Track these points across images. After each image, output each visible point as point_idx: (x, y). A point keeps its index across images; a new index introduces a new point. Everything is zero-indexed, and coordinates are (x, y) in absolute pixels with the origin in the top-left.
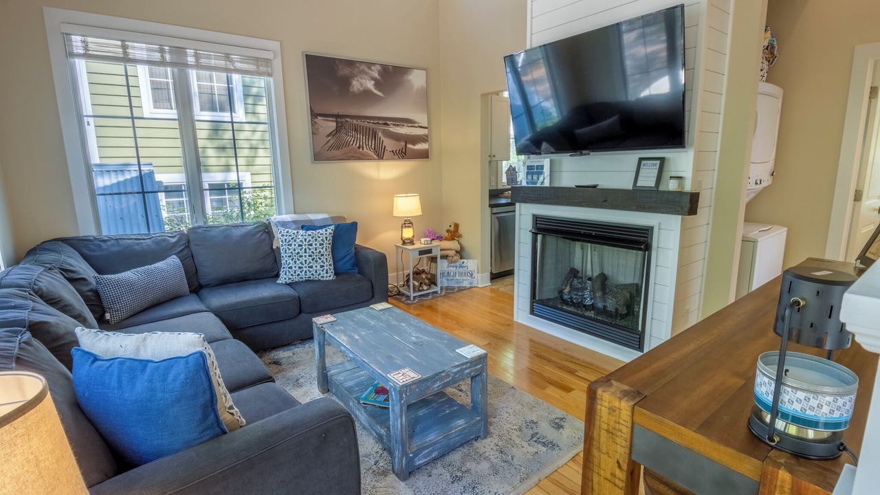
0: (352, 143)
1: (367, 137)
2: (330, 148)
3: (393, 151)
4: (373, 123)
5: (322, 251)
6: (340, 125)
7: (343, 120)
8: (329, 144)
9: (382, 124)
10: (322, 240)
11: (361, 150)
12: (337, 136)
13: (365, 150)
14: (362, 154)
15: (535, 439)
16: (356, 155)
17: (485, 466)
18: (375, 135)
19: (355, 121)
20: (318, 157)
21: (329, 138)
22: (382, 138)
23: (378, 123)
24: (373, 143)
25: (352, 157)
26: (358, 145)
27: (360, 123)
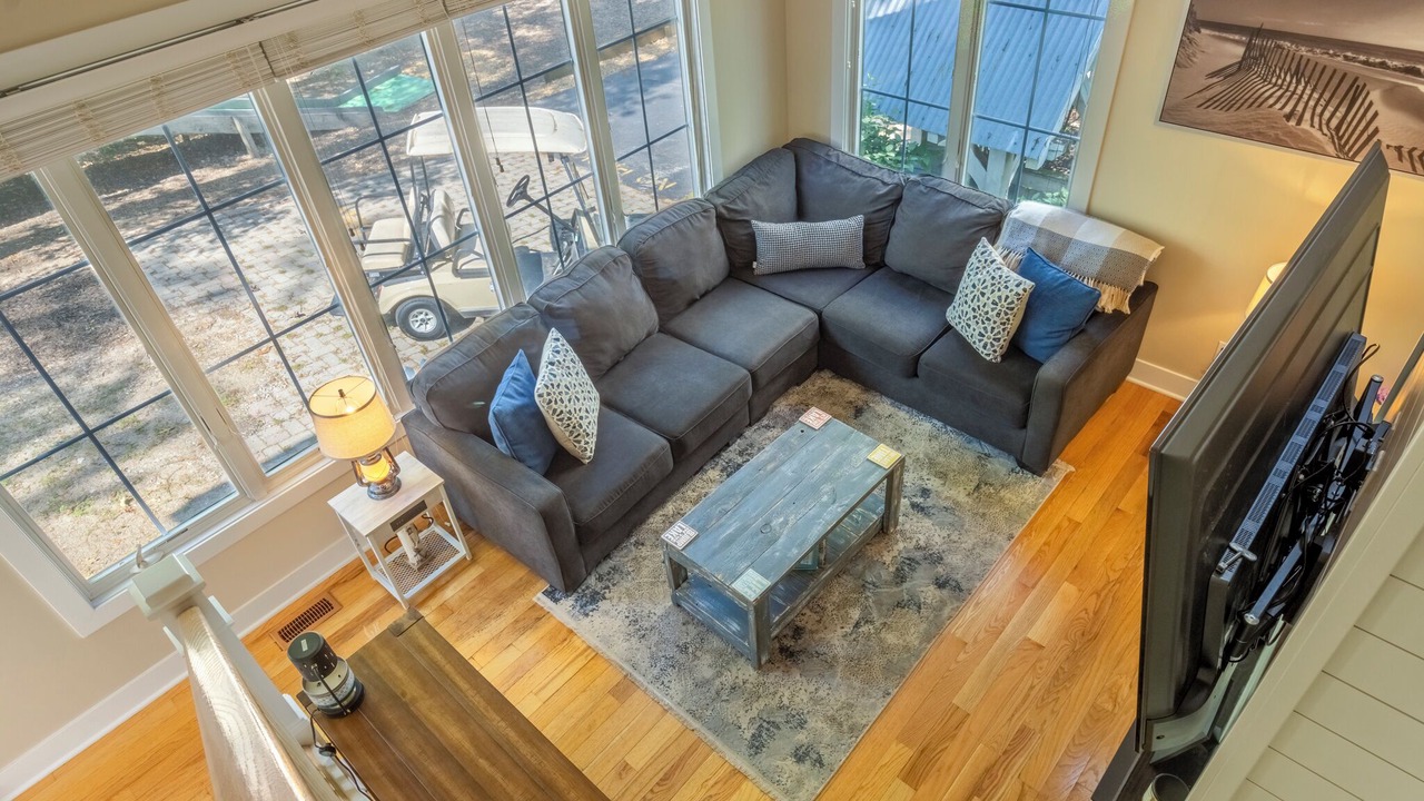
0: (1271, 101)
1: (1327, 95)
2: (1210, 103)
3: (1399, 149)
4: (1366, 63)
5: (990, 313)
6: (1255, 53)
7: (1270, 44)
8: (1208, 94)
9: (1396, 69)
10: (1000, 298)
11: (1292, 123)
12: (1238, 77)
13: (1305, 125)
14: (1290, 133)
15: (765, 724)
16: (1272, 133)
17: (708, 673)
18: (1356, 91)
19: (1303, 51)
20: (1171, 114)
21: (1215, 80)
22: (1378, 106)
23: (1383, 65)
24: (1339, 114)
25: (1259, 133)
26: (1288, 109)
27: (1319, 56)
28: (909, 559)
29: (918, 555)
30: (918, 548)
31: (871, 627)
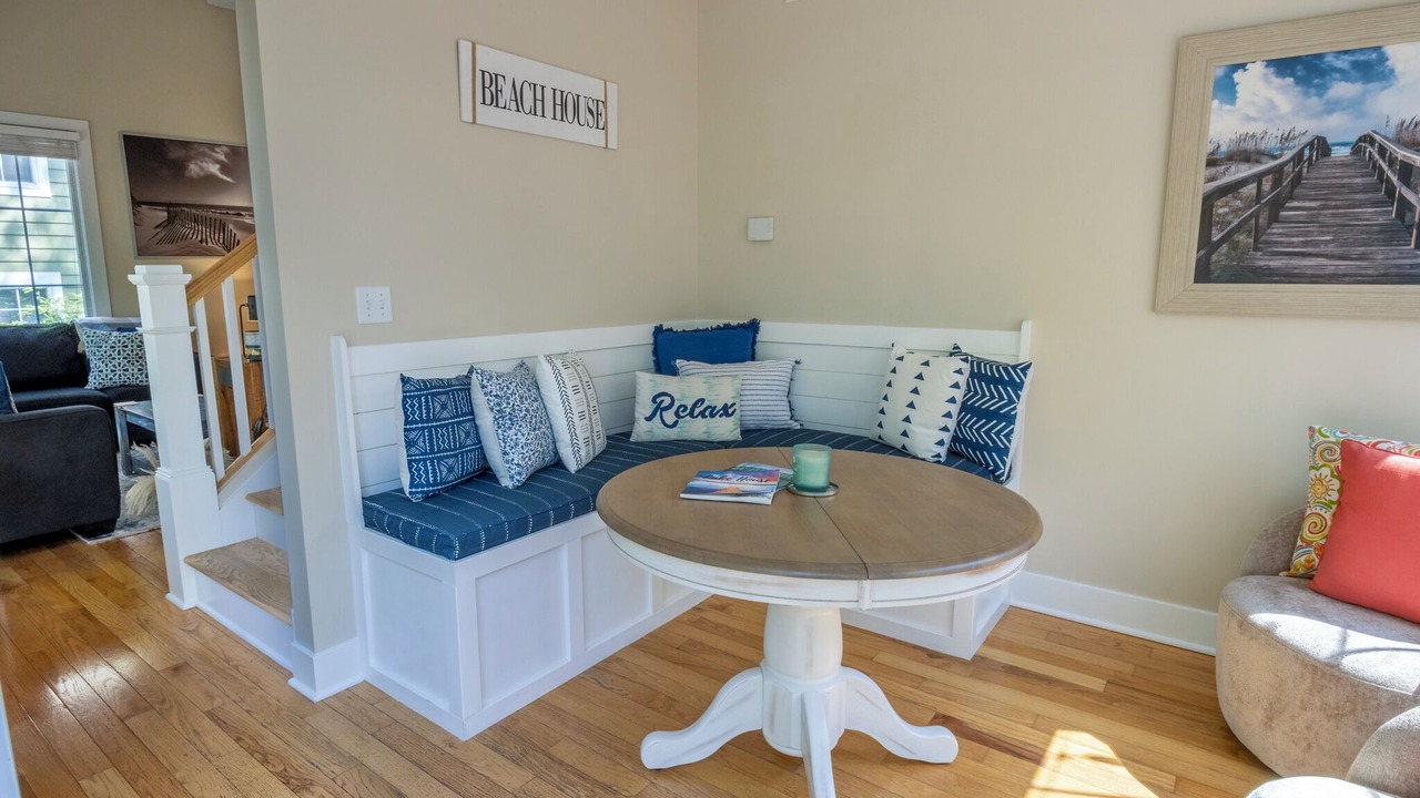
0: (190, 235)
1: (212, 229)
2: (160, 242)
4: (221, 214)
6: (172, 214)
7: (178, 209)
8: (159, 237)
9: (233, 214)
11: (204, 244)
12: (169, 227)
13: (210, 244)
14: (204, 249)
16: (196, 250)
18: (223, 227)
19: (194, 211)
20: (143, 251)
21: (158, 230)
22: (234, 231)
23: (228, 213)
24: (221, 237)
25: (191, 251)
26: (199, 238)
27: (200, 212)
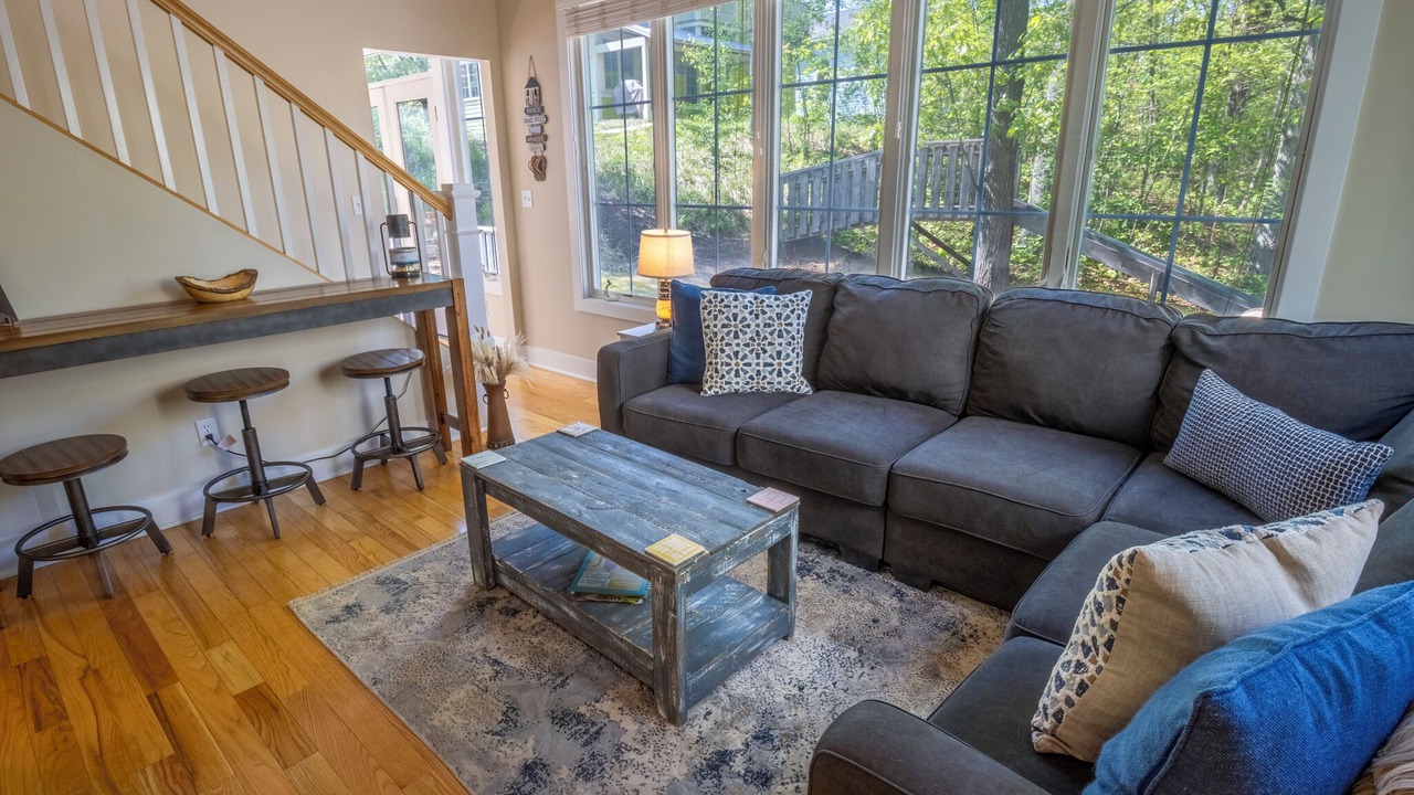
28: (597, 733)
29: (603, 746)
30: (619, 749)
31: (487, 676)
